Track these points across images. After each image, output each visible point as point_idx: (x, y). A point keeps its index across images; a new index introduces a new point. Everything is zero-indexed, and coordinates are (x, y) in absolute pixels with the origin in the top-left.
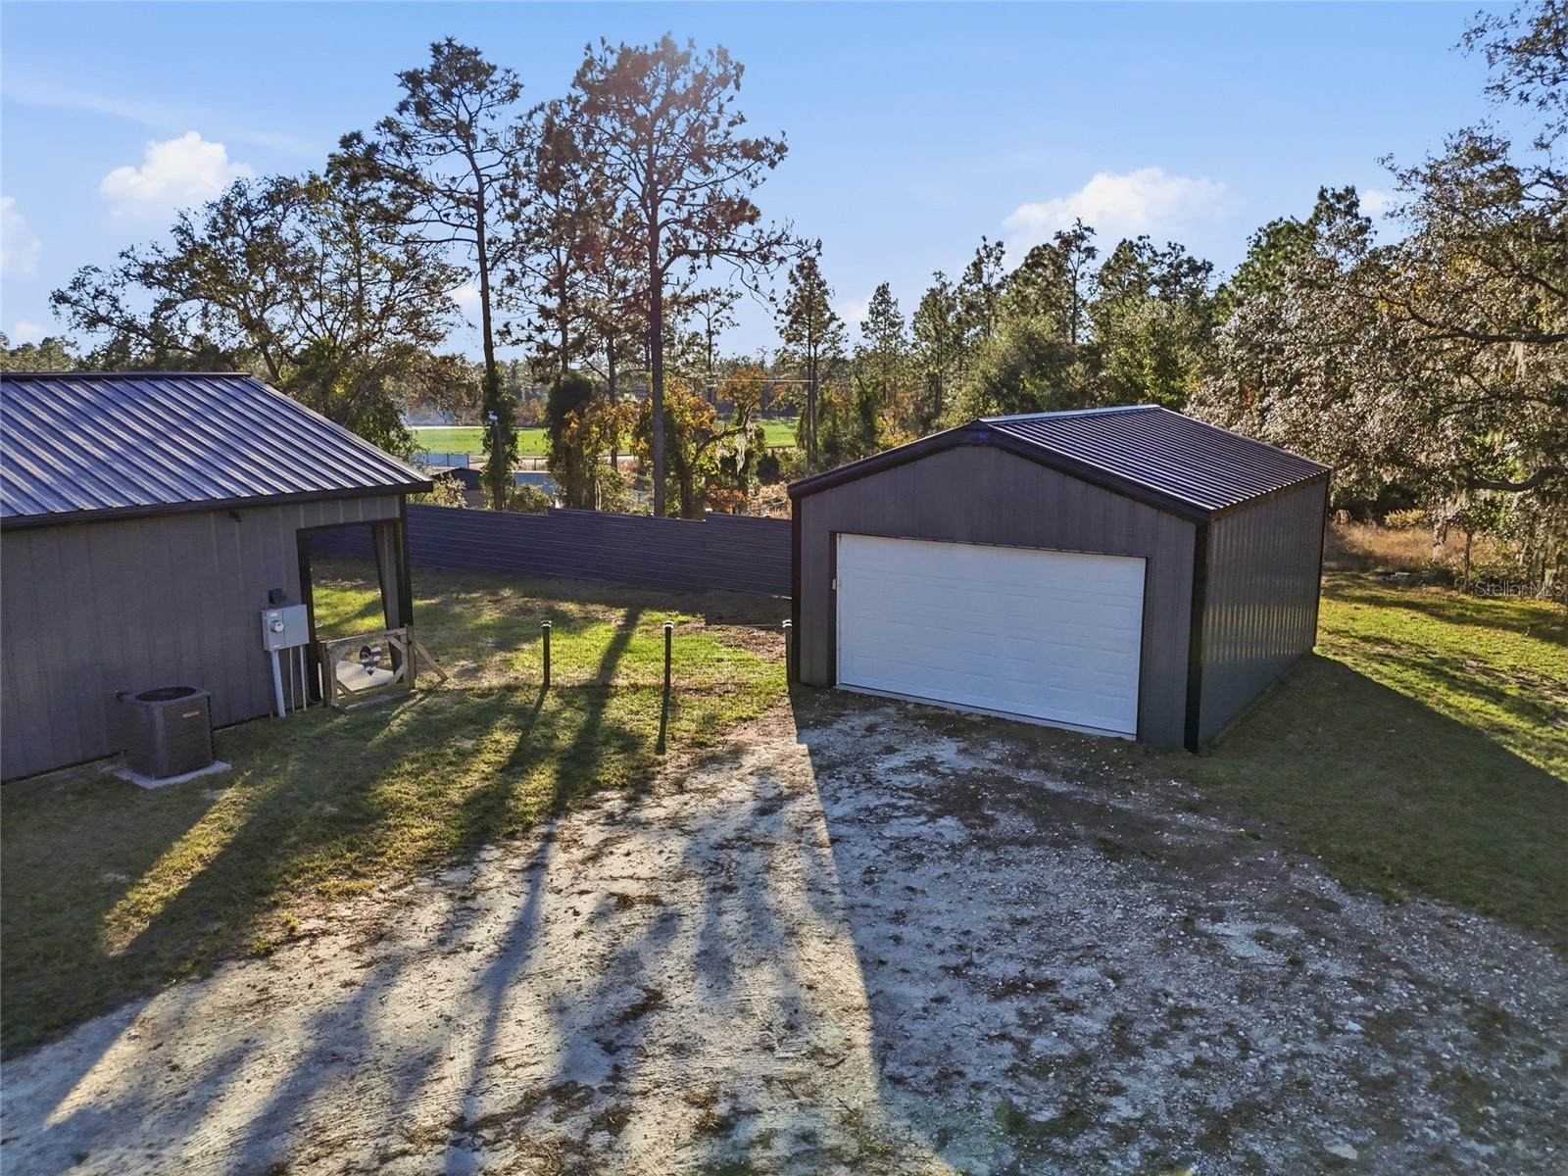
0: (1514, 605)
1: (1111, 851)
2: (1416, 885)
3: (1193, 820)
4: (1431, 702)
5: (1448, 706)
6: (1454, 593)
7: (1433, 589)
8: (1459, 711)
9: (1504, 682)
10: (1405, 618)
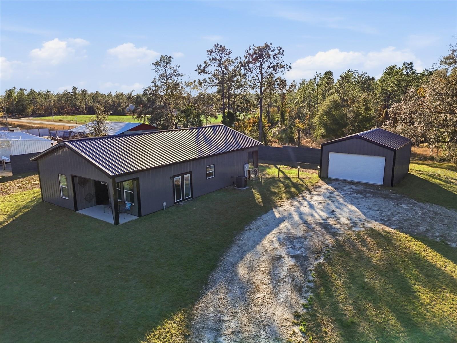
0: (446, 164)
1: (385, 198)
2: (427, 202)
3: (395, 195)
4: (429, 180)
5: (432, 181)
6: (434, 162)
7: (430, 161)
8: (434, 182)
9: (442, 178)
10: (424, 167)
